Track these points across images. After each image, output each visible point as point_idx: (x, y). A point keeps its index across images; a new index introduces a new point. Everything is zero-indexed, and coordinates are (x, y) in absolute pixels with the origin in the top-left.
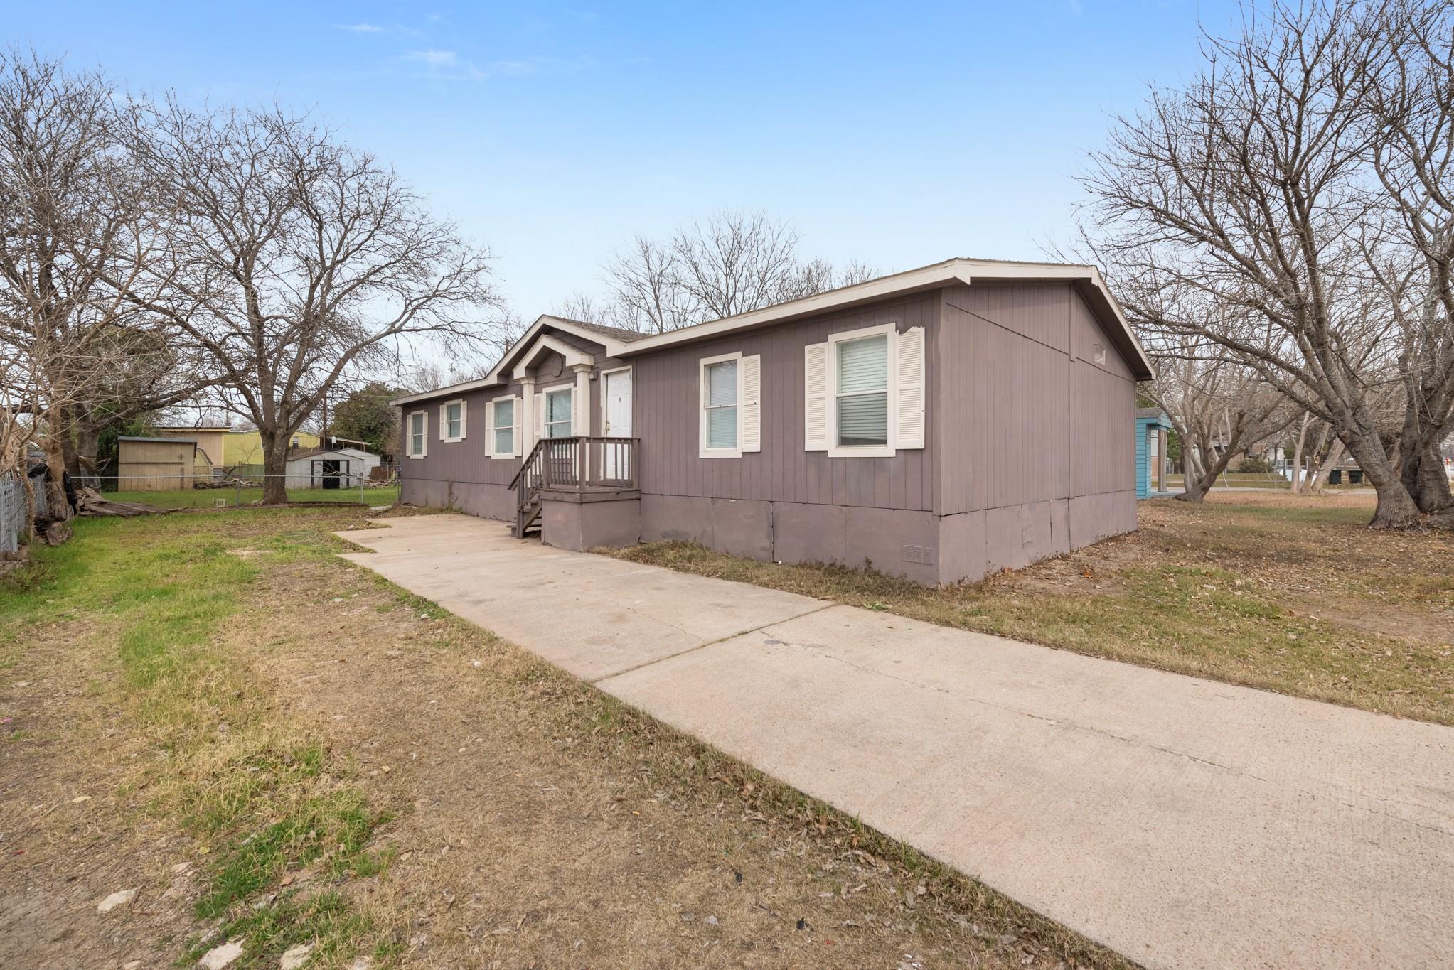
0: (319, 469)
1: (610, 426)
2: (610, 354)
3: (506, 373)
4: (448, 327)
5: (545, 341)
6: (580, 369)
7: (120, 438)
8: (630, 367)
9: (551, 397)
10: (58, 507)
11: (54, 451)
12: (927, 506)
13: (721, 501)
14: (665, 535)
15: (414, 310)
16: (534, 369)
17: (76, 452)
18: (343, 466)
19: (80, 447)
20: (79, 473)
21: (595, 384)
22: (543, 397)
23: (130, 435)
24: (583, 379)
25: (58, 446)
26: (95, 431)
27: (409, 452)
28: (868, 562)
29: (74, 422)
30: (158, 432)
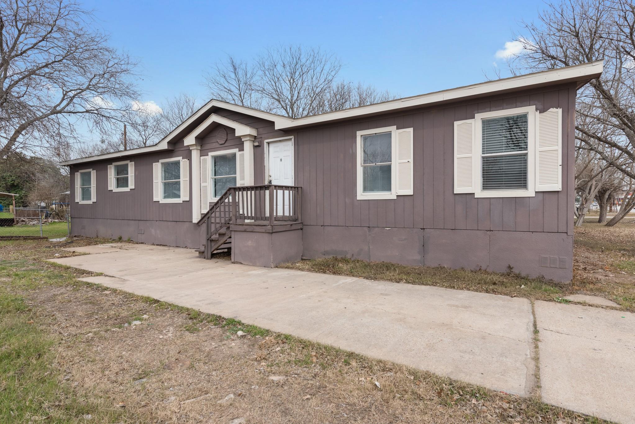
1: (272, 178)
2: (277, 127)
3: (177, 141)
4: (96, 112)
5: (214, 118)
6: (248, 138)
8: (292, 137)
9: (216, 160)
12: (562, 228)
13: (376, 229)
14: (325, 253)
15: (72, 98)
16: (201, 139)
21: (259, 149)
22: (209, 160)
24: (248, 146)
27: (78, 199)
28: (510, 267)
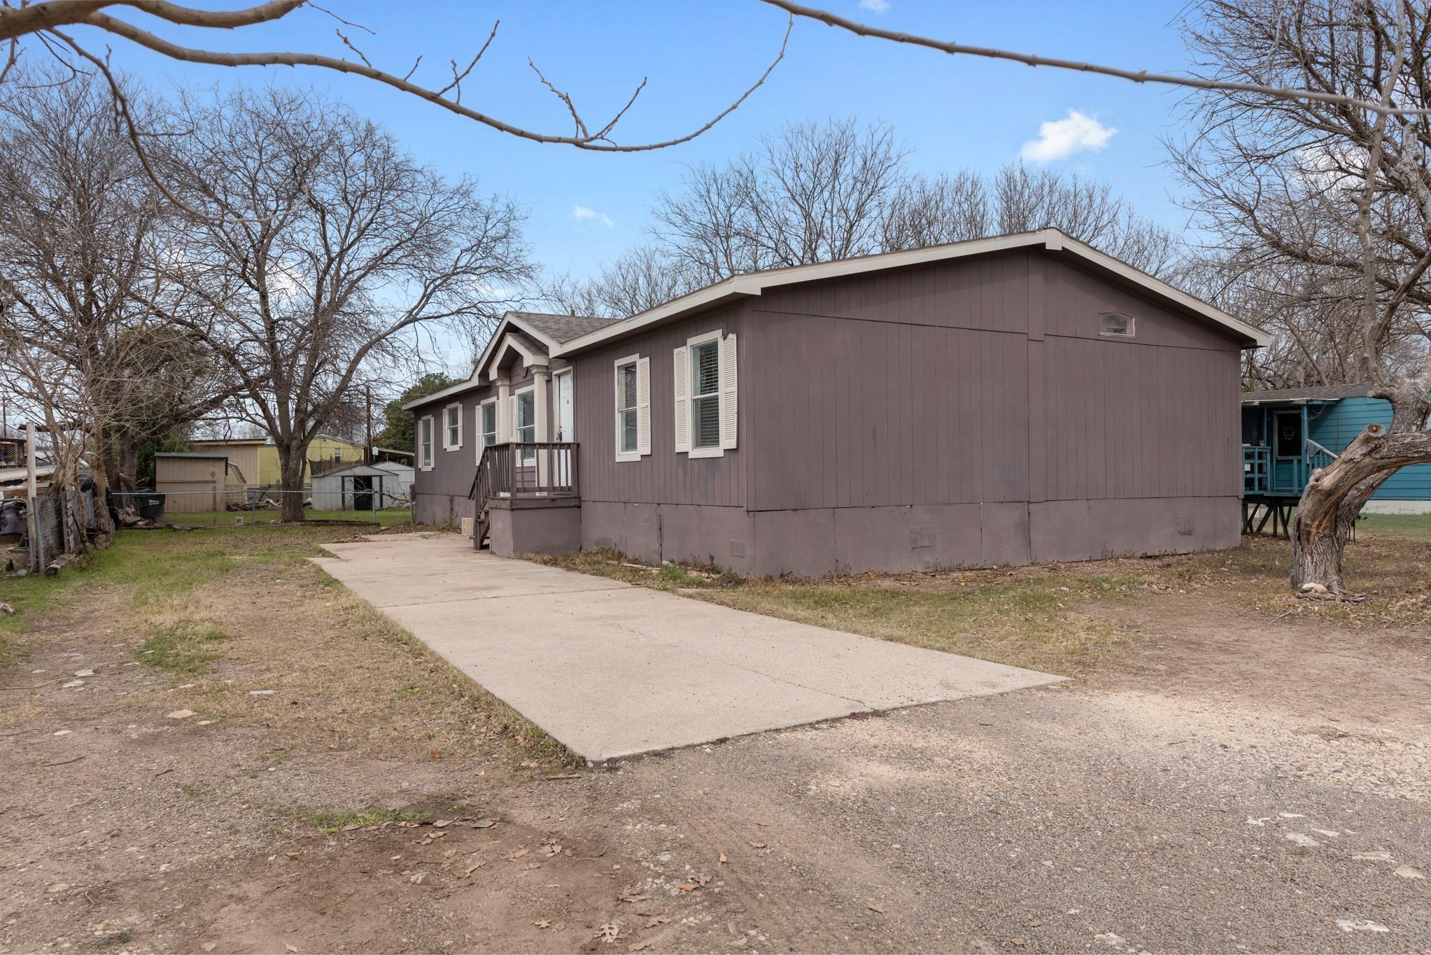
0: (350, 486)
1: (562, 430)
2: (552, 355)
3: (485, 374)
4: (474, 310)
5: (510, 341)
6: (536, 370)
7: (157, 454)
8: (571, 368)
9: (521, 399)
10: (103, 520)
11: (99, 467)
13: (629, 505)
14: (597, 543)
16: (503, 371)
17: (117, 470)
18: (375, 481)
19: (122, 465)
20: (120, 490)
21: (550, 385)
22: (516, 399)
23: (165, 451)
24: (540, 380)
25: (101, 462)
26: (134, 447)
27: (421, 462)
29: (115, 438)
30: (192, 446)
